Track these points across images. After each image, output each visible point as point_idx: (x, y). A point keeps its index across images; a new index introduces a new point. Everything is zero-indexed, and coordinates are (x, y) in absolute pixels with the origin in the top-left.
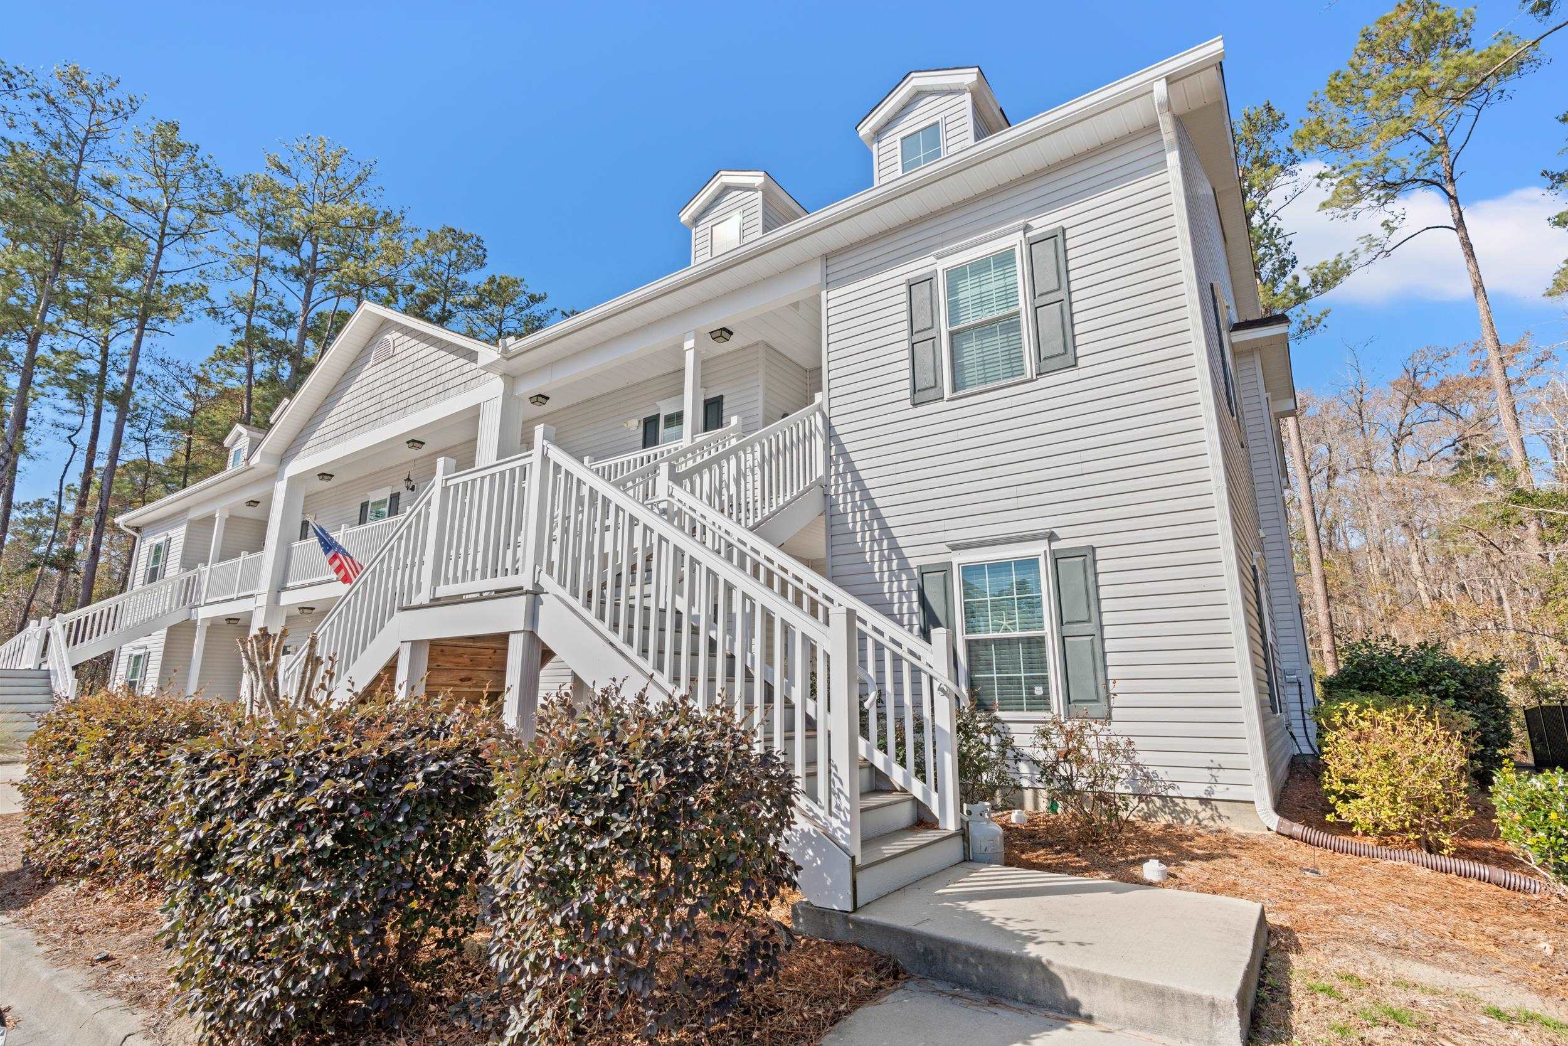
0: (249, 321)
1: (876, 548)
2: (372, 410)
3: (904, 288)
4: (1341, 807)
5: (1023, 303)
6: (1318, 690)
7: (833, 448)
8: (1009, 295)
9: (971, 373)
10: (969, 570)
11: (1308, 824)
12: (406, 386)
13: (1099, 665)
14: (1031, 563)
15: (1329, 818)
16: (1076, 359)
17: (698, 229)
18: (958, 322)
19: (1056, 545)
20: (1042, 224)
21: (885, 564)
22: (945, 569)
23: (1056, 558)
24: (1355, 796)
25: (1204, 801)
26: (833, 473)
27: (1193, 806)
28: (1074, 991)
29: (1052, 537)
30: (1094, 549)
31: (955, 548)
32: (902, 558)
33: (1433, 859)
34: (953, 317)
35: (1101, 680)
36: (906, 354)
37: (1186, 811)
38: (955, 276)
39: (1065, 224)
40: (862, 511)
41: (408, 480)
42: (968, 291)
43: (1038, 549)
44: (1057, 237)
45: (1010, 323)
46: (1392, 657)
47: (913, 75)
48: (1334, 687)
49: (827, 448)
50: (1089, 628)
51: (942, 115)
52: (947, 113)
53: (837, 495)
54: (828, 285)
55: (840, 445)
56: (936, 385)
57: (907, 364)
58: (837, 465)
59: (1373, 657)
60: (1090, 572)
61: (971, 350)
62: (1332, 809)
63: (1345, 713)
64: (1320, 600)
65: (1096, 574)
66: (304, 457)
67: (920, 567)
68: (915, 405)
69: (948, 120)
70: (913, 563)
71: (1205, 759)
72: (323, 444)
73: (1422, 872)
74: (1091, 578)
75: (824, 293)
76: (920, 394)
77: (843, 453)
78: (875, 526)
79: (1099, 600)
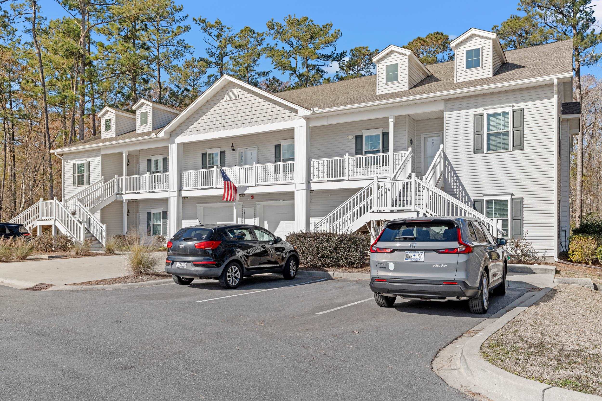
0: (34, 26)
1: (461, 193)
2: (230, 120)
3: (473, 116)
4: (571, 257)
5: (510, 129)
6: (571, 232)
7: (447, 163)
8: (505, 125)
9: (493, 146)
10: (488, 202)
11: (564, 260)
12: (249, 114)
13: (521, 226)
14: (506, 201)
15: (568, 259)
16: (523, 147)
17: (379, 65)
18: (489, 131)
19: (513, 197)
20: (518, 106)
21: (463, 198)
22: (482, 201)
23: (513, 200)
24: (574, 255)
25: (543, 257)
26: (447, 170)
27: (541, 258)
28: (534, 271)
29: (512, 195)
30: (523, 198)
31: (484, 195)
32: (469, 197)
33: (588, 266)
34: (488, 130)
35: (522, 230)
36: (473, 137)
37: (538, 259)
38: (489, 116)
39: (524, 107)
40: (456, 183)
41: (232, 146)
42: (493, 121)
43: (509, 198)
44: (522, 111)
45: (506, 134)
46: (593, 223)
47: (472, 29)
48: (576, 232)
49: (444, 162)
50: (520, 218)
51: (481, 46)
52: (483, 45)
53: (448, 177)
54: (447, 110)
55: (449, 162)
56: (482, 148)
57: (473, 140)
58: (448, 168)
59: (587, 224)
60: (521, 204)
61: (493, 140)
62: (569, 257)
63: (575, 238)
64: (578, 194)
65: (523, 205)
66: (186, 135)
67: (474, 200)
68: (475, 153)
69: (484, 48)
70: (472, 198)
71: (544, 248)
72: (199, 131)
73: (583, 267)
74: (522, 206)
75: (445, 113)
76: (477, 150)
77: (450, 164)
78: (461, 187)
79: (523, 211)
